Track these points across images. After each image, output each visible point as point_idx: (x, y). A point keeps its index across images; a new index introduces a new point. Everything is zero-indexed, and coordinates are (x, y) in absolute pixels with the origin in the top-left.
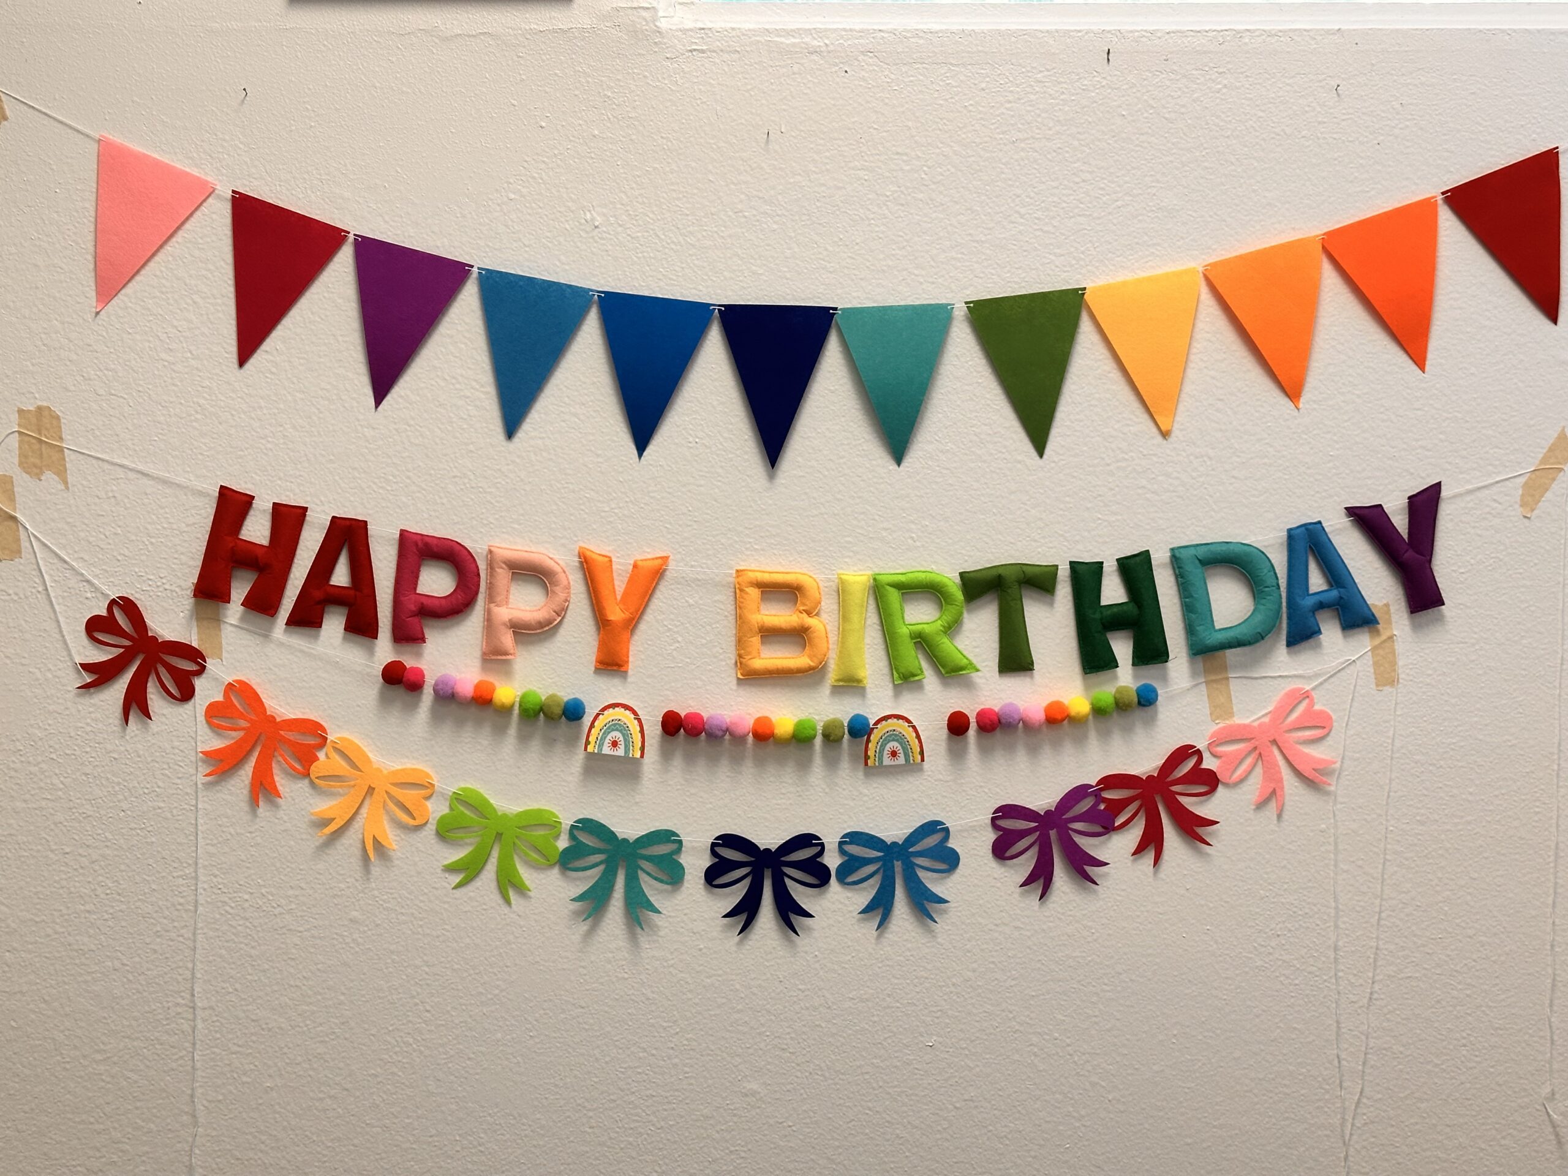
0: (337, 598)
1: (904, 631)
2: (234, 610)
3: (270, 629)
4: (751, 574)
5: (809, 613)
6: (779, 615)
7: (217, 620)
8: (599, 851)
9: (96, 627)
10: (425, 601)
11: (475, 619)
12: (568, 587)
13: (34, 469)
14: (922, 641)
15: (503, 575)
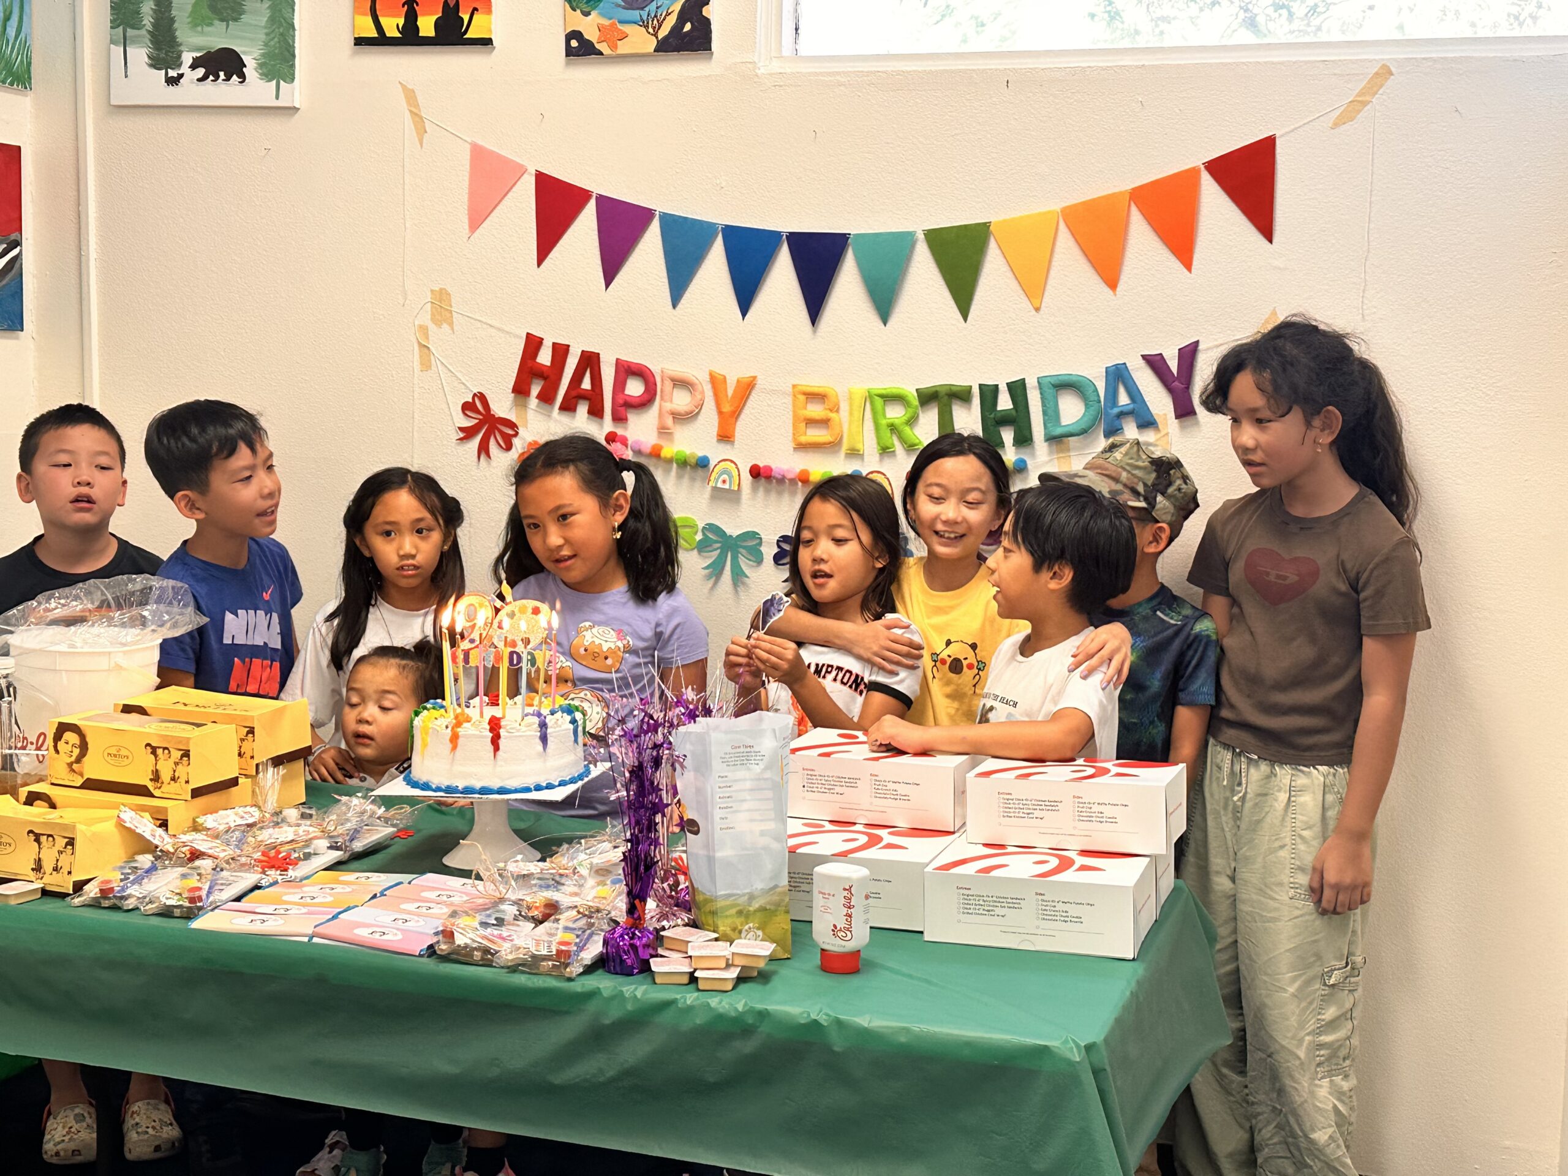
0: (583, 396)
1: (884, 422)
2: (533, 402)
3: (551, 411)
4: (800, 388)
5: (831, 410)
6: (815, 411)
7: (525, 406)
8: (717, 542)
9: (467, 407)
10: (628, 399)
11: (654, 409)
12: (703, 392)
13: (438, 323)
14: (893, 428)
15: (668, 384)
